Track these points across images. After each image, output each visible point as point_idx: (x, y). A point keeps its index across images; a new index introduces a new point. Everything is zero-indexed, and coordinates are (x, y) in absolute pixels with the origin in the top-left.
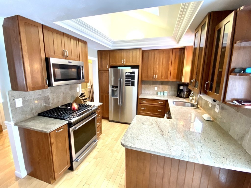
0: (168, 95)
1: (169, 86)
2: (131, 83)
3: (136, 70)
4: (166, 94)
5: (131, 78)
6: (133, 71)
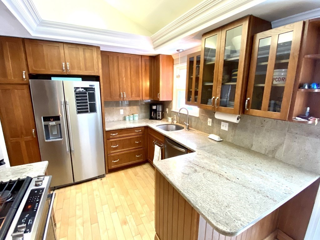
0: (139, 119)
1: (138, 107)
2: (88, 107)
3: (96, 84)
4: (136, 118)
5: (88, 98)
6: (90, 86)
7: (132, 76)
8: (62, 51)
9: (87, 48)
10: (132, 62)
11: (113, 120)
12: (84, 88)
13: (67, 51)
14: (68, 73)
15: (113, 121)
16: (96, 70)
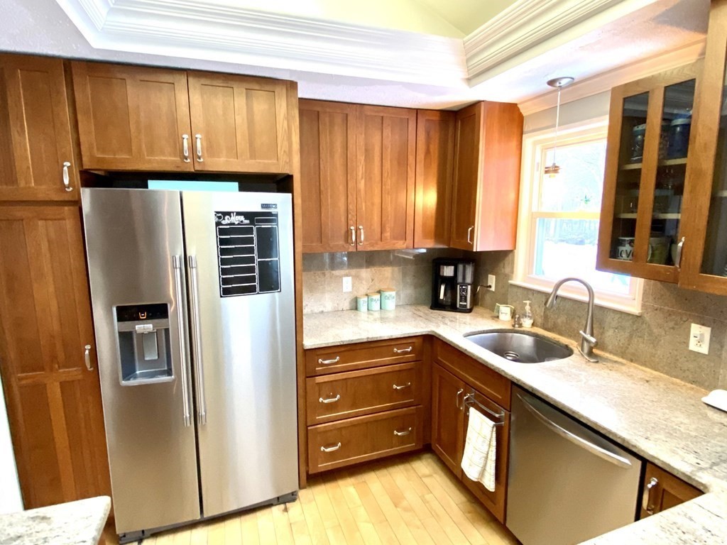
2: (256, 274)
4: (390, 304)
5: (255, 245)
7: (385, 175)
8: (182, 97)
9: (257, 87)
10: (387, 132)
11: (321, 310)
12: (247, 215)
13: (196, 98)
14: (198, 168)
15: (322, 312)
16: (283, 158)
